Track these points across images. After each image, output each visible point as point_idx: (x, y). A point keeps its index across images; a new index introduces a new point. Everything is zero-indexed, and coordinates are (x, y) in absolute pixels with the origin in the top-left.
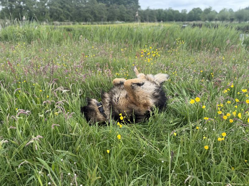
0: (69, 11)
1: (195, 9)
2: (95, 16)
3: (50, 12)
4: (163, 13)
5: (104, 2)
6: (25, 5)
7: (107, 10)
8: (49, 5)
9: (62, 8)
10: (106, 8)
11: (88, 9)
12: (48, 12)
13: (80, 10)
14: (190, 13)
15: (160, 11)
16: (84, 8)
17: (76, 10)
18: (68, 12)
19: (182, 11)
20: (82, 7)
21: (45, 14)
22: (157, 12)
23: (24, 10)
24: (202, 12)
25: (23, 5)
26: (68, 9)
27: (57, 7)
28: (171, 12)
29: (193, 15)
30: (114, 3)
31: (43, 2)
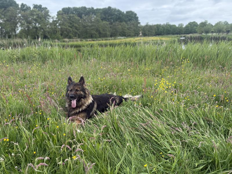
0: (77, 30)
1: (191, 23)
2: (100, 33)
3: (61, 31)
4: (161, 28)
5: (107, 20)
6: (40, 25)
7: (111, 27)
8: (60, 25)
9: (71, 27)
10: (109, 26)
11: (93, 27)
12: (59, 31)
13: (87, 28)
14: (187, 27)
15: (158, 26)
16: (90, 27)
17: (83, 28)
19: (179, 25)
20: (88, 26)
21: (56, 33)
22: (155, 27)
23: (39, 30)
24: (198, 25)
25: (38, 26)
26: (76, 28)
27: (67, 26)
28: (169, 27)
29: (190, 28)
30: (116, 21)
31: (55, 23)
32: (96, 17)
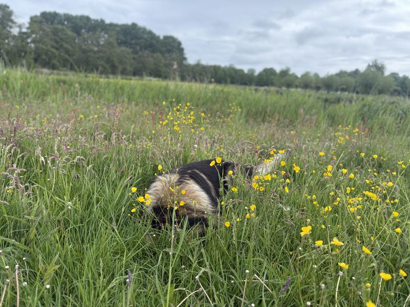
0: (69, 55)
3: (36, 53)
5: (129, 46)
7: (134, 59)
8: (34, 41)
9: (57, 49)
10: (131, 56)
13: (89, 54)
14: (260, 74)
15: (216, 69)
16: (95, 52)
17: (81, 53)
18: (67, 56)
19: (249, 70)
21: (25, 55)
24: (276, 74)
26: (67, 52)
27: (48, 46)
29: (265, 77)
30: (146, 49)
31: (25, 36)
32: (109, 37)
